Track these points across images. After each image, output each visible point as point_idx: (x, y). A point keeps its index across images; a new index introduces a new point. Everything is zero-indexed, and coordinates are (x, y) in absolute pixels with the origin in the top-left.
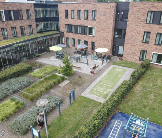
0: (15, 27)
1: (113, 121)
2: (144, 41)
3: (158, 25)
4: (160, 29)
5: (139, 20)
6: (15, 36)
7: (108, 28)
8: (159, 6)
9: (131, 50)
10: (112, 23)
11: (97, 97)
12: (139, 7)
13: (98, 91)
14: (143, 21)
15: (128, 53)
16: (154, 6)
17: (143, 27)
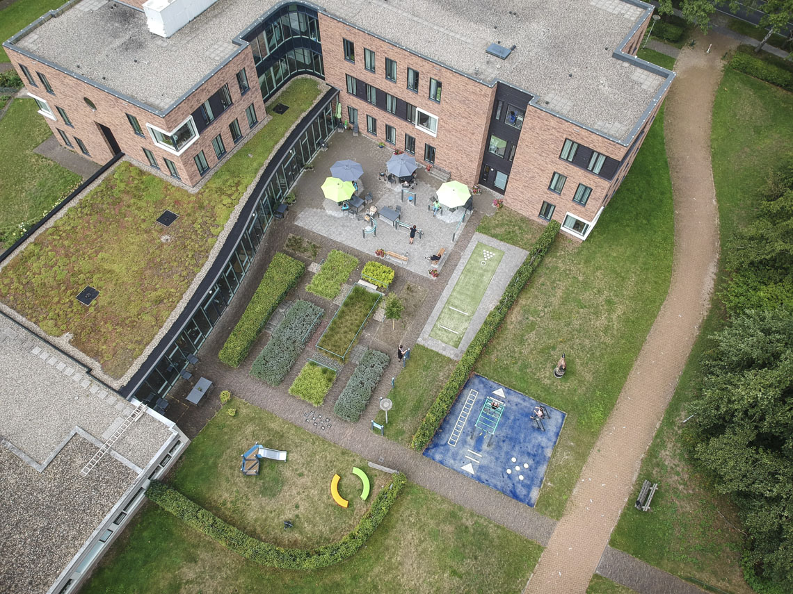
0: (220, 134)
1: (465, 392)
2: (552, 187)
3: (583, 171)
7: (473, 134)
8: (590, 139)
9: (522, 193)
11: (443, 345)
13: (445, 330)
14: (554, 152)
15: (516, 197)
17: (552, 162)
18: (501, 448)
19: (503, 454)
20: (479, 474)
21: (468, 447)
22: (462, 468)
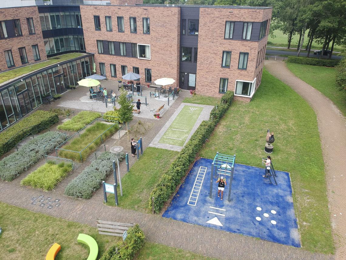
0: (11, 50)
1: (196, 168)
2: (224, 65)
3: (240, 41)
4: (244, 47)
5: (215, 34)
6: (12, 66)
7: (171, 47)
8: (240, 14)
9: (206, 78)
10: (176, 38)
11: (171, 146)
12: (213, 16)
13: (171, 139)
14: (221, 35)
15: (203, 84)
16: (233, 14)
17: (221, 44)
18: (242, 202)
19: (246, 206)
20: (227, 225)
21: (209, 204)
22: (208, 222)
